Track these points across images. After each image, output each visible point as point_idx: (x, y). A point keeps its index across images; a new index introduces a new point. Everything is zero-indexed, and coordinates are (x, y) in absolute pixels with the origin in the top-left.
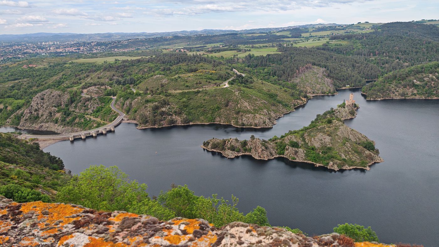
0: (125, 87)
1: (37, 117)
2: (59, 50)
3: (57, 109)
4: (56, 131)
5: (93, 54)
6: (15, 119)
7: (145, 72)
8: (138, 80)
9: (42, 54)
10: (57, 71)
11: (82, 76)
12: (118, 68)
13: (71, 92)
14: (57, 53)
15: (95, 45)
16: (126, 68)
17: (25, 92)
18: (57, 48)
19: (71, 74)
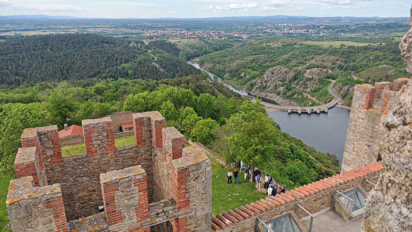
0: (346, 72)
1: (265, 87)
2: (291, 32)
3: (281, 83)
4: (277, 102)
5: (320, 37)
6: (250, 85)
7: (370, 60)
8: (361, 68)
9: (277, 34)
10: (288, 50)
11: (308, 57)
12: (343, 53)
13: (296, 71)
14: (289, 33)
15: (323, 29)
16: (351, 54)
17: (261, 66)
18: (290, 29)
19: (298, 55)
